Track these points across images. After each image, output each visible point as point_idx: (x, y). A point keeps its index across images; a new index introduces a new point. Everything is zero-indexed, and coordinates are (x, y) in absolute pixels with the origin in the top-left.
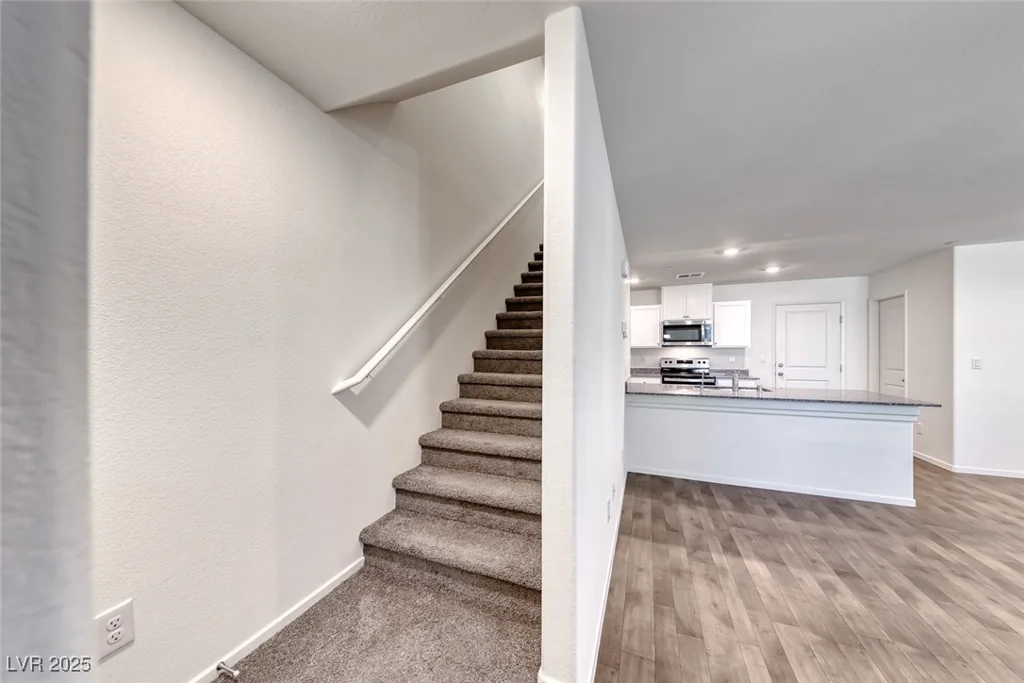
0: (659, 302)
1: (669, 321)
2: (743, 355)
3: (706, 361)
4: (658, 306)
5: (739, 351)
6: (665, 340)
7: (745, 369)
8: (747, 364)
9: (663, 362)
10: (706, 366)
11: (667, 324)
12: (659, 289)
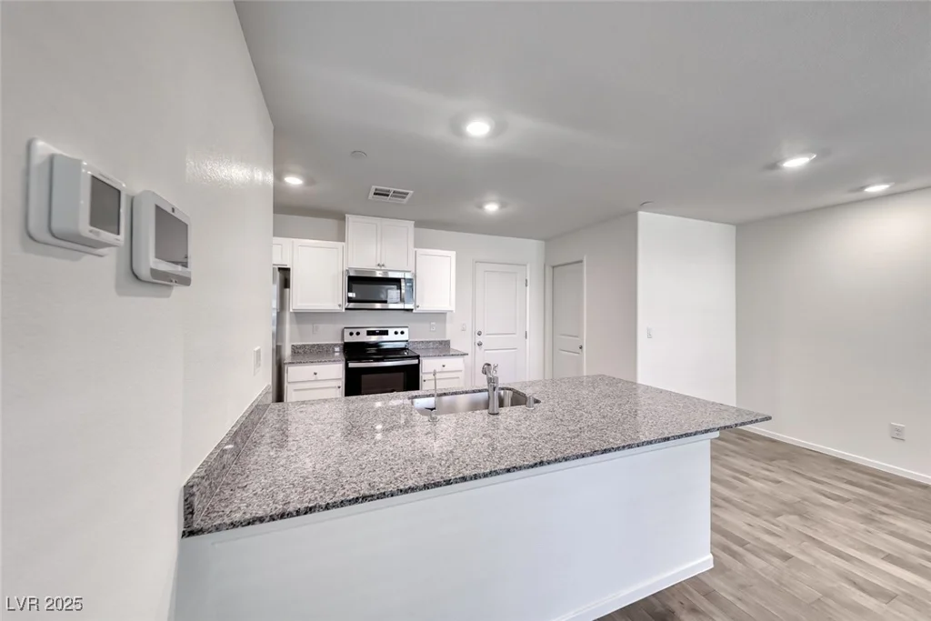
0: (341, 237)
1: (356, 271)
2: (445, 321)
3: (405, 330)
4: (340, 244)
5: (440, 316)
6: (350, 300)
7: (447, 339)
8: (450, 332)
9: (347, 333)
10: (405, 337)
11: (352, 274)
12: (340, 217)
